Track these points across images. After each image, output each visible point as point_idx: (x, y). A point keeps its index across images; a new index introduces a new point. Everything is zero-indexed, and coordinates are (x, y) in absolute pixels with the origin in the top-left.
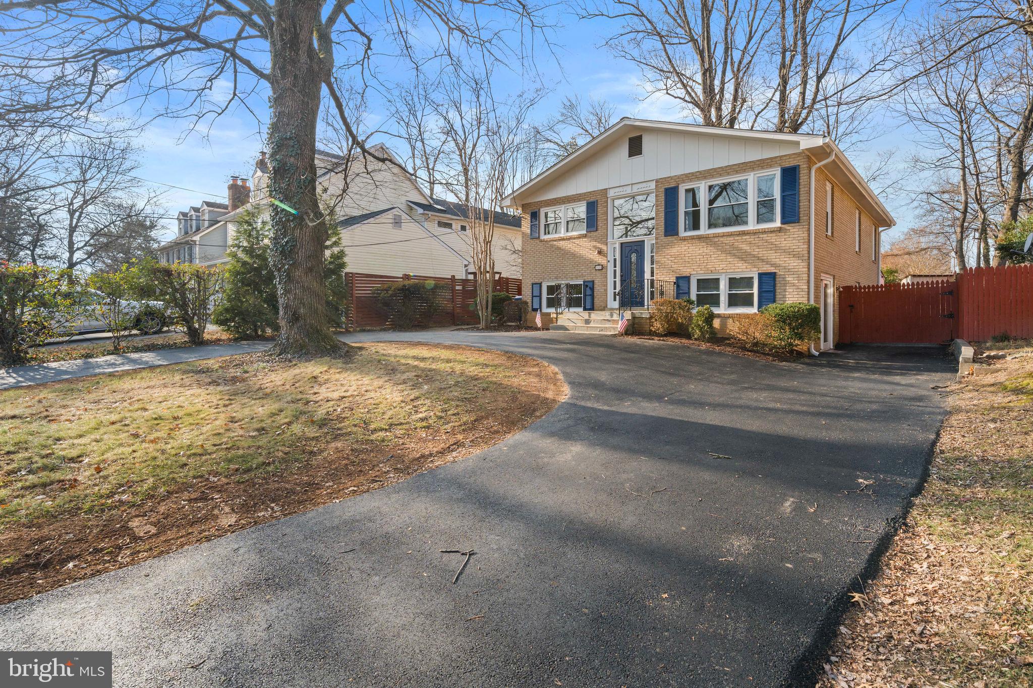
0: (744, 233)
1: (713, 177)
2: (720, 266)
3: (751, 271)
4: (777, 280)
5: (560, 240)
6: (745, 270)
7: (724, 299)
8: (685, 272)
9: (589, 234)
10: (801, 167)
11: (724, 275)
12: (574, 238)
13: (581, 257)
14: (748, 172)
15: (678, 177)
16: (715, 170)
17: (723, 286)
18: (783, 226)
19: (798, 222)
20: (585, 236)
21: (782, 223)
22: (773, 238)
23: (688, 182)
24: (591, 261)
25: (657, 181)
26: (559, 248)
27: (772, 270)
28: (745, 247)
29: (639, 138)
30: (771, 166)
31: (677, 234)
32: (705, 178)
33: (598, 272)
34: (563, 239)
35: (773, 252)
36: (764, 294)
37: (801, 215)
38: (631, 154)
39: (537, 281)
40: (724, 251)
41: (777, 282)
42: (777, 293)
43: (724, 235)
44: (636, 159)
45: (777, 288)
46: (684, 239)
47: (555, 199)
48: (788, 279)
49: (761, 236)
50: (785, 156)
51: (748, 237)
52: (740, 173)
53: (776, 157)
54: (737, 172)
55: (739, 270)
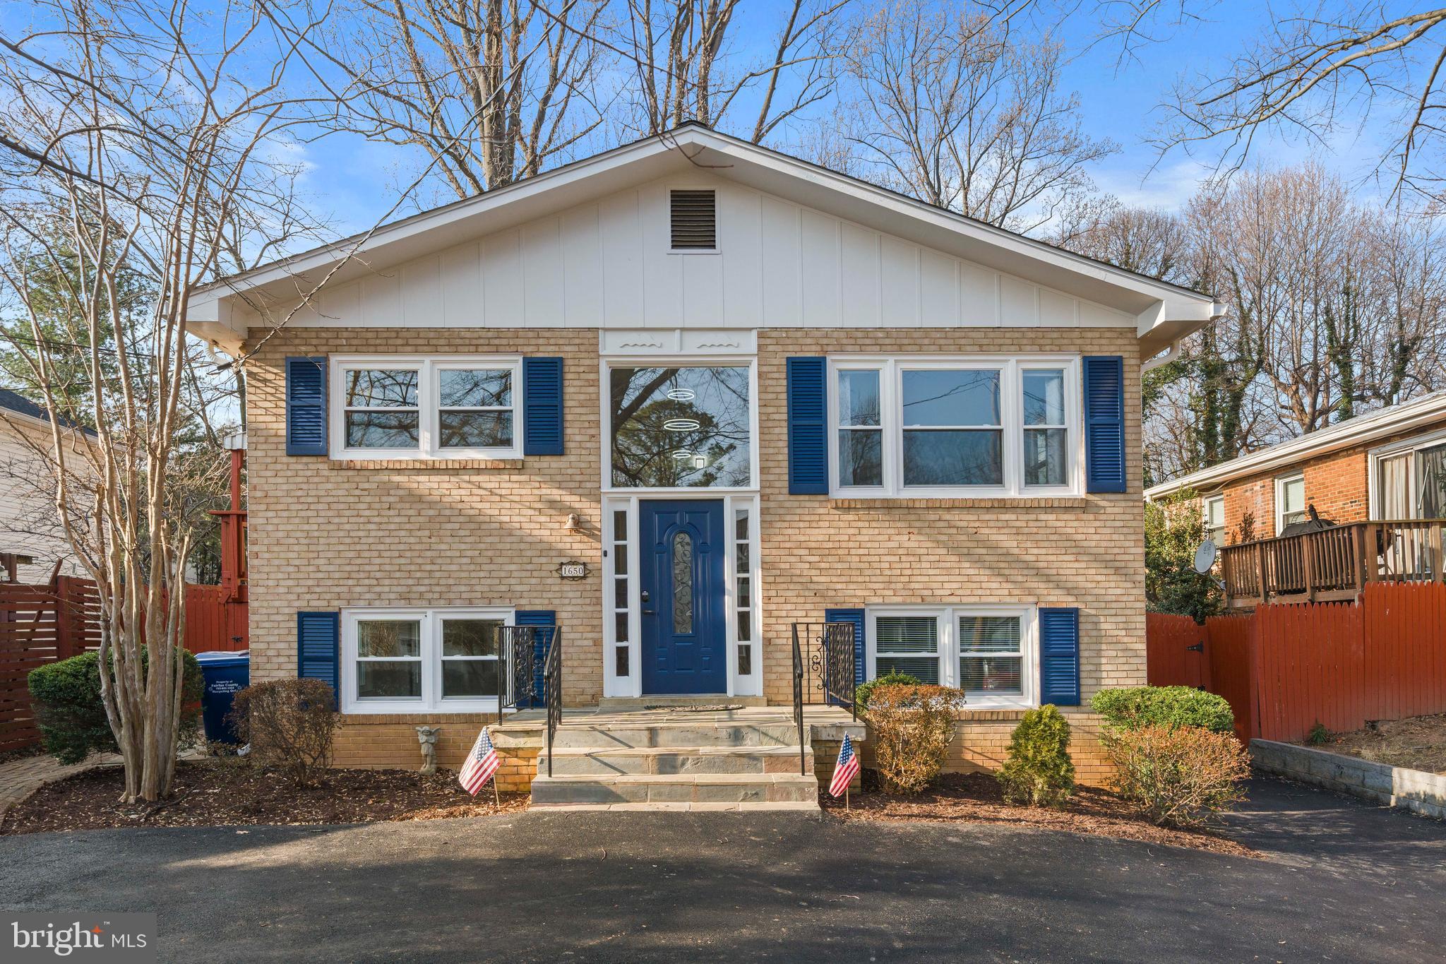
0: (1003, 506)
1: (920, 349)
2: (946, 586)
3: (1020, 603)
4: (1082, 626)
5: (418, 471)
6: (1008, 599)
7: (948, 672)
8: (851, 597)
9: (533, 461)
10: (1126, 362)
11: (949, 609)
12: (479, 471)
13: (504, 531)
14: (1009, 352)
15: (827, 333)
16: (926, 331)
17: (947, 636)
18: (1091, 497)
19: (1124, 492)
20: (517, 467)
21: (1091, 489)
22: (1069, 524)
23: (854, 353)
24: (546, 549)
25: (763, 334)
26: (416, 498)
27: (1067, 602)
28: (1008, 542)
29: (705, 202)
30: (1060, 349)
31: (825, 491)
32: (900, 349)
33: (567, 586)
34: (432, 469)
35: (1071, 558)
36: (1055, 662)
37: (1129, 477)
38: (682, 239)
39: (319, 605)
40: (953, 549)
41: (1081, 633)
42: (1083, 661)
43: (953, 506)
44: (695, 258)
45: (1082, 647)
46: (846, 507)
47: (398, 331)
48: (1104, 626)
49: (1043, 517)
50: (1091, 329)
51: (1013, 517)
52: (988, 352)
53: (1071, 329)
54: (982, 349)
55: (991, 599)
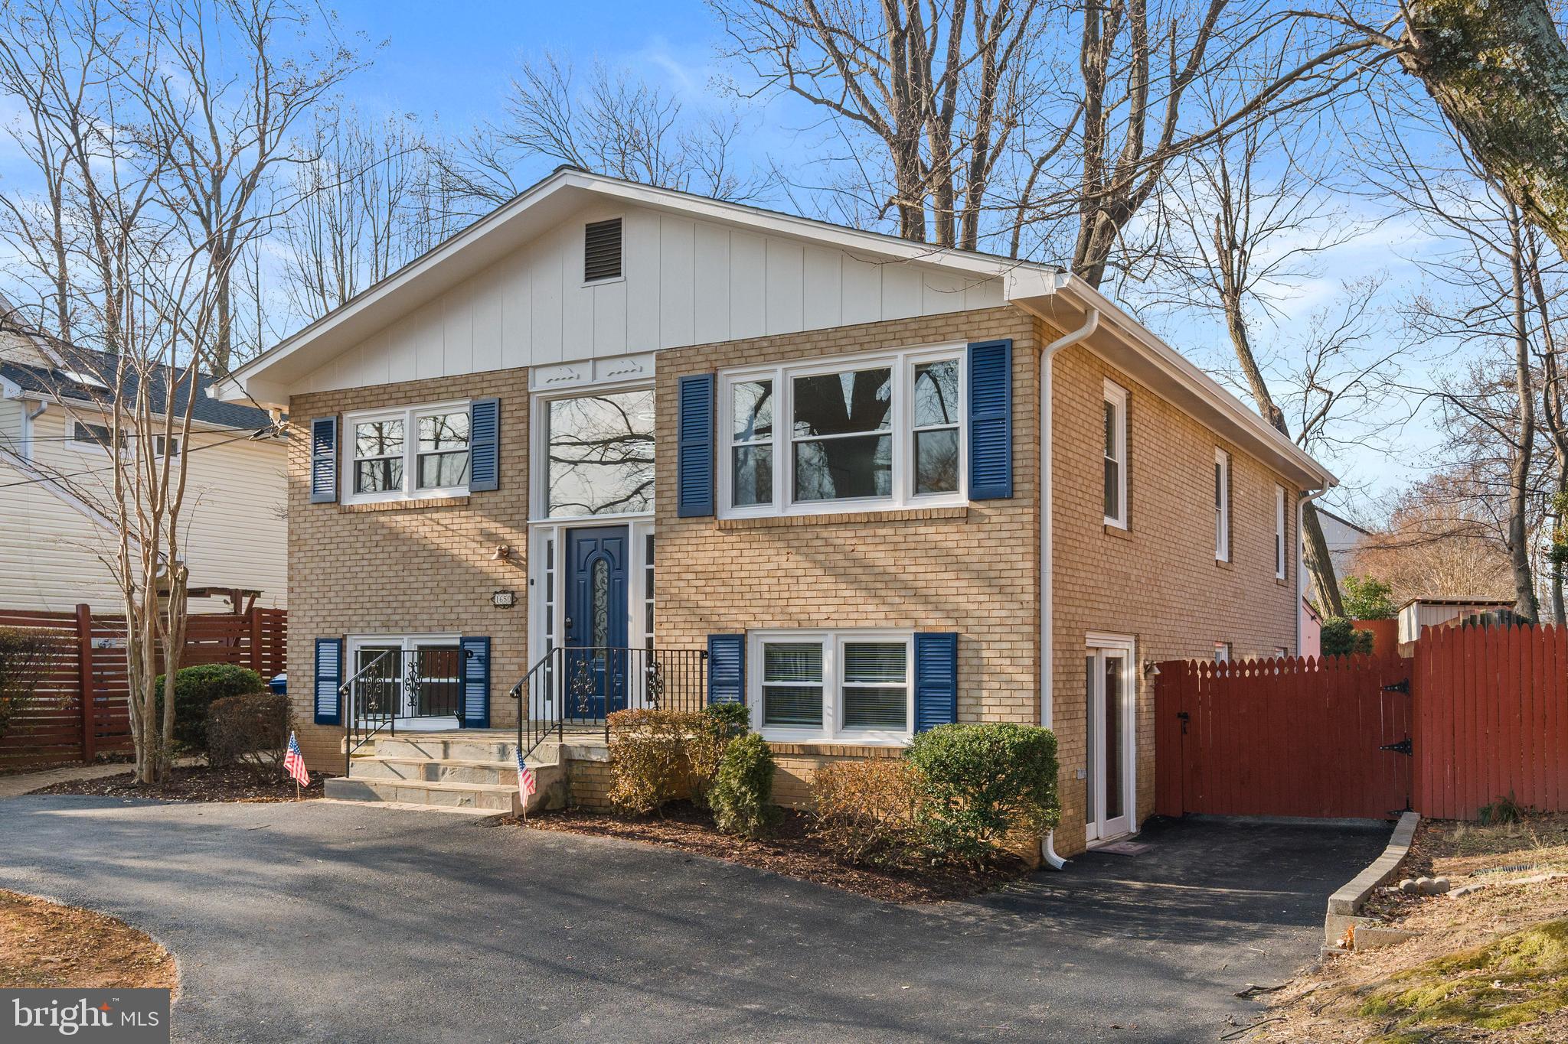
0: (877, 520)
1: (801, 355)
2: (824, 611)
3: (897, 627)
4: (961, 654)
5: (396, 512)
6: (884, 623)
7: (831, 704)
8: (733, 621)
9: (478, 500)
10: (1017, 345)
11: (831, 635)
12: (437, 509)
13: (456, 562)
14: (890, 348)
15: (715, 348)
16: (807, 335)
17: (831, 663)
18: (975, 505)
19: (1011, 497)
20: (465, 504)
21: (974, 497)
22: (949, 537)
23: (740, 365)
24: (484, 578)
25: (661, 356)
26: (394, 535)
27: (946, 626)
28: (882, 558)
29: (615, 227)
30: (944, 338)
31: (712, 512)
32: (783, 357)
33: (501, 614)
34: (405, 510)
35: (952, 575)
36: (930, 694)
37: (1017, 479)
38: (593, 272)
39: (330, 632)
40: (829, 569)
41: (961, 662)
42: (962, 693)
43: (830, 522)
44: (605, 287)
45: (961, 677)
46: (730, 528)
47: (384, 388)
48: (985, 654)
49: (922, 530)
50: (978, 312)
51: (891, 532)
52: (869, 350)
53: (957, 314)
54: (863, 347)
55: (867, 623)
